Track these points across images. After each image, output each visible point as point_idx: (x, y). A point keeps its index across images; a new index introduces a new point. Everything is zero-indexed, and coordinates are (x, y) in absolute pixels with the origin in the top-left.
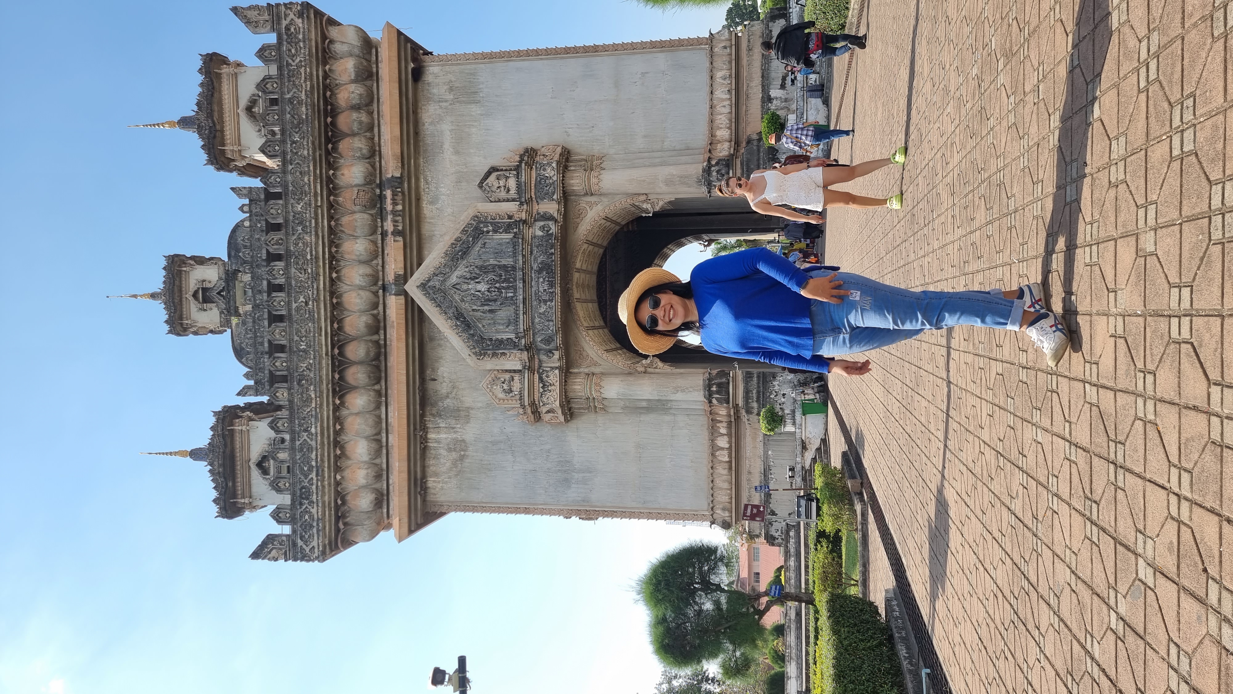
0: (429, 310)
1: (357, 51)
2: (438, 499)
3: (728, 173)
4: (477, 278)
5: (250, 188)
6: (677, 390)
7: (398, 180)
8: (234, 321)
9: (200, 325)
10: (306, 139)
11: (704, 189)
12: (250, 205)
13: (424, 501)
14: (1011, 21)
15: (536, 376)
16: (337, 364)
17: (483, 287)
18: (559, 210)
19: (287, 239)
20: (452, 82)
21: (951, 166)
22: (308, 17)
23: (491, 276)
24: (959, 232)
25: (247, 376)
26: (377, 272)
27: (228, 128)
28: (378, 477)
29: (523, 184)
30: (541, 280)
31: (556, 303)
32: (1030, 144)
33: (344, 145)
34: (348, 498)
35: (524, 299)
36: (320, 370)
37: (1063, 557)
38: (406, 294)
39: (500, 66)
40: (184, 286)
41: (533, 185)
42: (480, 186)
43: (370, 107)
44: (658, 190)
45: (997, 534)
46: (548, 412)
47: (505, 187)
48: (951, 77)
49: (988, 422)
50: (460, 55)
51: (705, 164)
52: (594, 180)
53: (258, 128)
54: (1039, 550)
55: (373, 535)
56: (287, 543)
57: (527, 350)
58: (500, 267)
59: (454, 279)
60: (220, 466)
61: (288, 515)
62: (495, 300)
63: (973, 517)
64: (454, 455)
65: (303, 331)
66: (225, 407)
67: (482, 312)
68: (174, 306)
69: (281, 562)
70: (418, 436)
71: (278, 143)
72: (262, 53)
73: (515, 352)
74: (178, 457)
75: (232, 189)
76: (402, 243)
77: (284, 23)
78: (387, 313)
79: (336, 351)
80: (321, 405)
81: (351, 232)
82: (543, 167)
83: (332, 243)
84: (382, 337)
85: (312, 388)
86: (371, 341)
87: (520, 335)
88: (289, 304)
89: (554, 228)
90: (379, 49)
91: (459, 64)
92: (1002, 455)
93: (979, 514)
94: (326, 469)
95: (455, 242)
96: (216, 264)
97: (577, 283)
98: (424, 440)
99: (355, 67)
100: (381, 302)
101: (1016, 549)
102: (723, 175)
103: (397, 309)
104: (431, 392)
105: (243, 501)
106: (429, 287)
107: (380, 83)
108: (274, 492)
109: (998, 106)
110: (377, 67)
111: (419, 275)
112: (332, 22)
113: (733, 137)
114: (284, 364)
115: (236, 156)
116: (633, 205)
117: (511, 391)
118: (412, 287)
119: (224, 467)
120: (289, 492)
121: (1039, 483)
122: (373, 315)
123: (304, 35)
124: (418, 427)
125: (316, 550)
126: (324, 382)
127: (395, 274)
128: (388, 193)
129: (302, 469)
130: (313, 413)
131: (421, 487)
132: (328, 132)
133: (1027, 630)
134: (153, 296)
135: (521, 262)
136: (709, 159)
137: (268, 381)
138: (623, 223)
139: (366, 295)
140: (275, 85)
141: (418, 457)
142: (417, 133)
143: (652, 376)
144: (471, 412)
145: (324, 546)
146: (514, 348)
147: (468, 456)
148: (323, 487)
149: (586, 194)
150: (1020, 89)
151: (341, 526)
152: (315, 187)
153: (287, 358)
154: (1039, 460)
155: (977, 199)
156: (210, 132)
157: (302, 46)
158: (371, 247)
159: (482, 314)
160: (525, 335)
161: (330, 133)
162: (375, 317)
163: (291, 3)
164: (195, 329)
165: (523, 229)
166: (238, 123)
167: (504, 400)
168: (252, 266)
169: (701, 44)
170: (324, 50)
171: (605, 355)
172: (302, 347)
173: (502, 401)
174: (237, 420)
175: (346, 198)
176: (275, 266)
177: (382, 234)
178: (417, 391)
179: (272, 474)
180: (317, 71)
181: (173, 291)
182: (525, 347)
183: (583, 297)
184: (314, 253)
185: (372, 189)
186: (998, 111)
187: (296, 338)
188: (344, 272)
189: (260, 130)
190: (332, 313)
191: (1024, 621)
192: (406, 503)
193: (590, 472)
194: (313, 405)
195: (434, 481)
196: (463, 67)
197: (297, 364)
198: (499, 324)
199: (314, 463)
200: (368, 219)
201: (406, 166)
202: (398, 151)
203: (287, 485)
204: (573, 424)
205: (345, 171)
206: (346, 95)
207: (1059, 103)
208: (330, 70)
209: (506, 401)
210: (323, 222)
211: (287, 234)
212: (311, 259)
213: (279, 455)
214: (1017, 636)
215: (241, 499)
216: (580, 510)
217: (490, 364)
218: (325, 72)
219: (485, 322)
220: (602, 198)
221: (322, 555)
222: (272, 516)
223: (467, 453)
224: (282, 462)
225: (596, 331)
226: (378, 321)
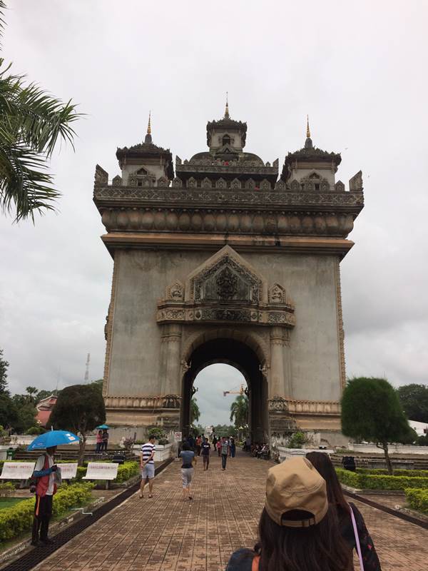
0: (216, 256)
1: (341, 228)
2: (120, 257)
4: (230, 281)
6: (171, 380)
7: (279, 245)
9: (212, 136)
10: (299, 202)
11: (272, 398)
12: (270, 167)
15: (181, 309)
17: (226, 284)
18: (263, 323)
22: (357, 206)
23: (231, 288)
26: (235, 231)
27: (306, 164)
28: (134, 227)
29: (276, 306)
31: (216, 321)
33: (296, 219)
34: (124, 213)
38: (224, 245)
40: (232, 131)
41: (276, 311)
42: (276, 284)
43: (315, 232)
44: (272, 374)
47: (275, 297)
51: (285, 399)
52: (278, 341)
53: (306, 178)
55: (105, 224)
56: (104, 183)
57: (194, 305)
58: (235, 293)
59: (230, 269)
60: (143, 150)
61: (117, 184)
62: (219, 289)
64: (143, 265)
66: (172, 154)
68: (222, 125)
69: (94, 180)
70: (153, 248)
72: (340, 184)
73: (194, 299)
75: (278, 160)
77: (354, 195)
78: (215, 235)
79: (197, 210)
81: (254, 220)
82: (285, 316)
83: (250, 211)
84: (203, 232)
86: (202, 227)
87: (203, 301)
88: (221, 190)
89: (254, 320)
90: (342, 238)
91: (335, 276)
94: (139, 203)
95: (249, 271)
96: (242, 146)
97: (227, 330)
98: (151, 251)
99: (334, 227)
100: (221, 233)
103: (217, 240)
104: (175, 254)
106: (227, 258)
107: (326, 238)
108: (129, 177)
110: (334, 237)
111: (233, 252)
112: (355, 217)
113: (297, 413)
115: (293, 166)
116: (265, 360)
117: (173, 296)
120: (129, 185)
122: (214, 228)
123: (349, 204)
124: (158, 248)
125: (99, 197)
126: (182, 204)
134: (227, 114)
136: (287, 401)
138: (257, 354)
139: (224, 225)
140: (325, 189)
141: (142, 247)
142: (302, 254)
143: (179, 368)
144: (164, 274)
145: (101, 201)
149: (271, 337)
151: (110, 209)
152: (277, 205)
156: (304, 155)
157: (344, 203)
158: (247, 229)
159: (213, 283)
161: (302, 213)
163: (363, 199)
164: (210, 134)
165: (254, 305)
167: (170, 292)
170: (340, 213)
171: (190, 343)
174: (165, 160)
175: (271, 219)
177: (254, 235)
178: (175, 248)
179: (139, 175)
180: (332, 209)
181: (229, 125)
183: (220, 333)
185: (275, 231)
187: (204, 192)
188: (236, 216)
190: (216, 210)
193: (131, 333)
195: (130, 254)
198: (208, 291)
200: (261, 228)
201: (286, 248)
202: (292, 245)
203: (132, 184)
204: (156, 326)
205: (284, 219)
206: (320, 222)
208: (333, 215)
210: (260, 208)
215: (126, 160)
217: (188, 284)
218: (331, 212)
219: (209, 284)
220: (269, 345)
221: (97, 200)
222: (117, 176)
223: (144, 271)
225: (203, 338)
226: (211, 231)
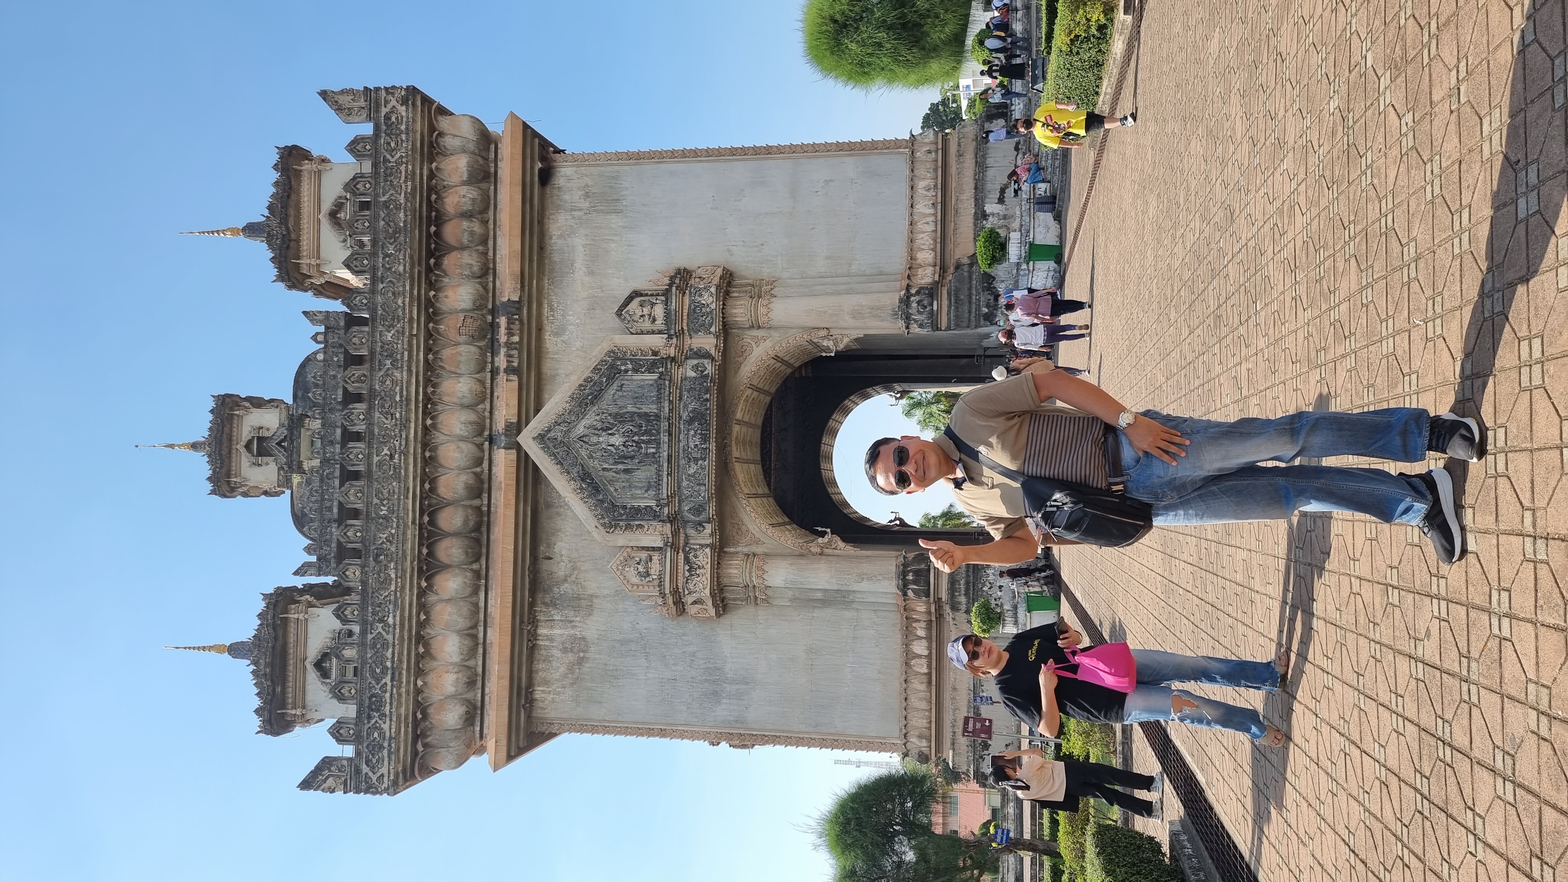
0: (547, 469)
1: (471, 147)
2: (547, 715)
3: (932, 305)
4: (611, 429)
5: (327, 312)
6: (861, 577)
7: (517, 306)
8: (296, 479)
9: (252, 485)
10: (402, 252)
11: (901, 324)
12: (325, 334)
13: (529, 717)
14: (1402, 22)
15: (681, 556)
16: (426, 535)
17: (617, 440)
18: (716, 346)
19: (371, 375)
20: (588, 186)
21: (1290, 235)
22: (414, 104)
23: (628, 427)
24: (1304, 316)
25: (308, 550)
26: (483, 419)
27: (305, 238)
28: (471, 684)
29: (673, 313)
30: (692, 432)
31: (710, 463)
32: (1444, 165)
33: (449, 261)
34: (431, 711)
35: (670, 456)
36: (404, 542)
37: (1522, 697)
38: (518, 447)
39: (649, 168)
40: (235, 434)
41: (685, 314)
42: (619, 314)
43: (485, 215)
44: (843, 324)
45: (1384, 696)
46: (695, 603)
47: (650, 315)
48: (1288, 125)
49: (1367, 549)
50: (599, 155)
51: (903, 293)
52: (762, 310)
53: (343, 237)
54: (1474, 699)
55: (461, 760)
56: (348, 769)
57: (671, 522)
58: (640, 415)
59: (580, 430)
60: (267, 665)
61: (351, 732)
62: (632, 458)
63: (1338, 686)
64: (571, 657)
65: (385, 492)
66: (278, 588)
67: (615, 472)
68: (221, 459)
69: (339, 794)
70: (525, 631)
71: (367, 256)
72: (354, 147)
73: (655, 523)
74: (212, 652)
75: (305, 313)
76: (516, 384)
77: (384, 111)
78: (493, 472)
79: (426, 519)
80: (403, 588)
81: (453, 369)
82: (699, 292)
83: (428, 381)
84: (486, 502)
85: (392, 565)
86: (471, 506)
87: (662, 501)
88: (369, 457)
89: (710, 368)
90: (499, 145)
91: (598, 165)
92: (1394, 587)
93: (1351, 678)
94: (404, 672)
95: (584, 383)
96: (277, 407)
97: (737, 438)
98: (533, 636)
99: (469, 165)
100: (486, 457)
101: (1426, 707)
102: (926, 307)
103: (506, 466)
104: (544, 575)
105: (293, 712)
106: (548, 439)
107: (498, 186)
108: (335, 701)
109: (1382, 134)
110: (496, 166)
111: (537, 424)
112: (442, 111)
113: (938, 261)
114: (359, 534)
115: (313, 272)
116: (811, 342)
117: (648, 575)
118: (526, 439)
119: (272, 667)
120: (355, 701)
121: (1469, 606)
122: (475, 474)
123: (407, 125)
124: (526, 620)
125: (386, 779)
126: (409, 558)
127: (506, 421)
128: (503, 321)
129: (373, 672)
130: (392, 598)
131: (526, 698)
132: (430, 245)
133: (1449, 816)
134: (195, 446)
135: (667, 409)
136: (908, 287)
137: (334, 557)
138: (797, 365)
139: (468, 448)
140: (368, 186)
141: (524, 659)
142: (542, 248)
143: (830, 558)
144: (595, 600)
145: (397, 775)
146: (654, 519)
147: (588, 659)
148: (400, 695)
149: (752, 327)
150: (1424, 99)
151: (420, 748)
152: (411, 312)
153: (362, 526)
154: (1470, 575)
155: (1340, 265)
156: (283, 242)
157: (404, 138)
158: (478, 387)
159: (614, 474)
160: (669, 502)
161: (433, 246)
162: (478, 476)
163: (394, 87)
164: (245, 489)
165: (671, 368)
166: (319, 231)
167: (638, 586)
168: (323, 410)
169: (900, 147)
170: (431, 144)
171: (771, 531)
172: (382, 513)
173: (635, 587)
174: (293, 606)
175: (449, 327)
176: (354, 408)
177: (492, 371)
178: (527, 572)
179: (333, 677)
180: (421, 169)
181: (221, 441)
182: (669, 517)
183: (744, 456)
184: (405, 393)
185: (482, 315)
186: (1382, 140)
187: (376, 501)
188: (441, 418)
189: (345, 241)
190: (423, 470)
191: (1441, 804)
192: (506, 720)
193: (747, 683)
194: (393, 588)
195: (543, 691)
196: (603, 169)
197: (375, 535)
198: (636, 487)
199: (389, 664)
200: (475, 353)
201: (527, 288)
202: (517, 269)
203: (353, 691)
204: (726, 620)
205: (450, 293)
206: (456, 200)
207: (1499, 97)
208: (437, 168)
209: (641, 587)
210: (418, 355)
211: (372, 369)
212: (401, 401)
213: (344, 652)
214: (1429, 830)
215: (292, 708)
216: (732, 734)
217: (622, 539)
218: (431, 170)
219: (618, 485)
220: (772, 332)
221: (393, 786)
222: (330, 733)
223: (587, 655)
224: (348, 661)
225: (758, 500)
226: (482, 482)
